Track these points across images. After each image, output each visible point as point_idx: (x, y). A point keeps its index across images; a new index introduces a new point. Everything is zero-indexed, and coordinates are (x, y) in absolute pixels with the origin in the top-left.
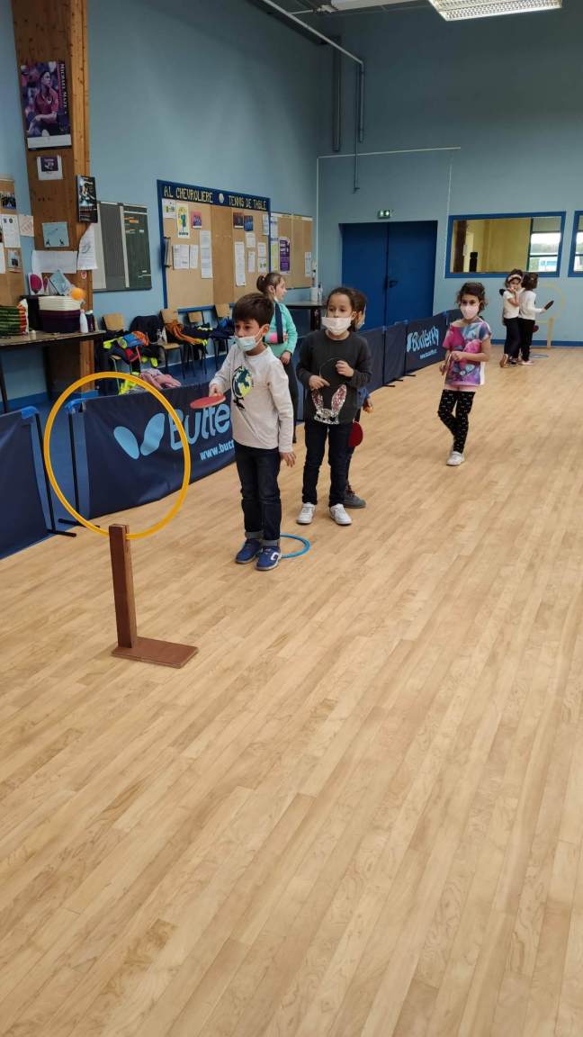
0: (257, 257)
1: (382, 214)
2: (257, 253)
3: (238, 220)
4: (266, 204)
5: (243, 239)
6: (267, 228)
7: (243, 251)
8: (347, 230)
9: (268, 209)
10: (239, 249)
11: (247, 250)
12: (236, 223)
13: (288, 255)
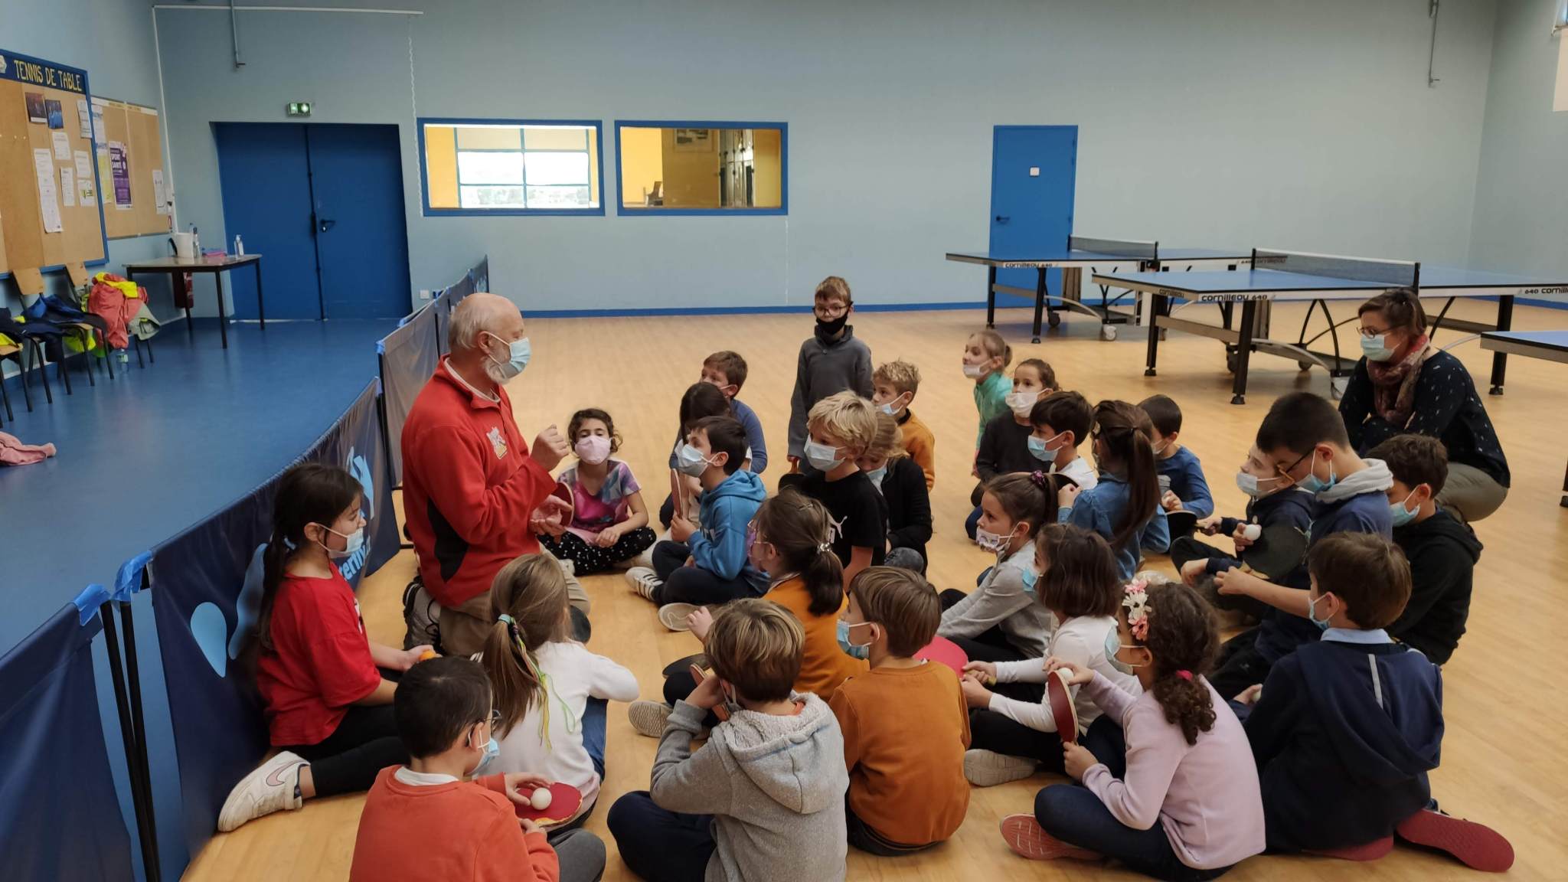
0: (76, 178)
1: (294, 108)
2: (75, 171)
3: (36, 108)
4: (81, 81)
5: (48, 144)
6: (87, 125)
7: (50, 167)
8: (225, 134)
9: (85, 90)
10: (43, 163)
11: (59, 166)
12: (31, 114)
13: (125, 174)
